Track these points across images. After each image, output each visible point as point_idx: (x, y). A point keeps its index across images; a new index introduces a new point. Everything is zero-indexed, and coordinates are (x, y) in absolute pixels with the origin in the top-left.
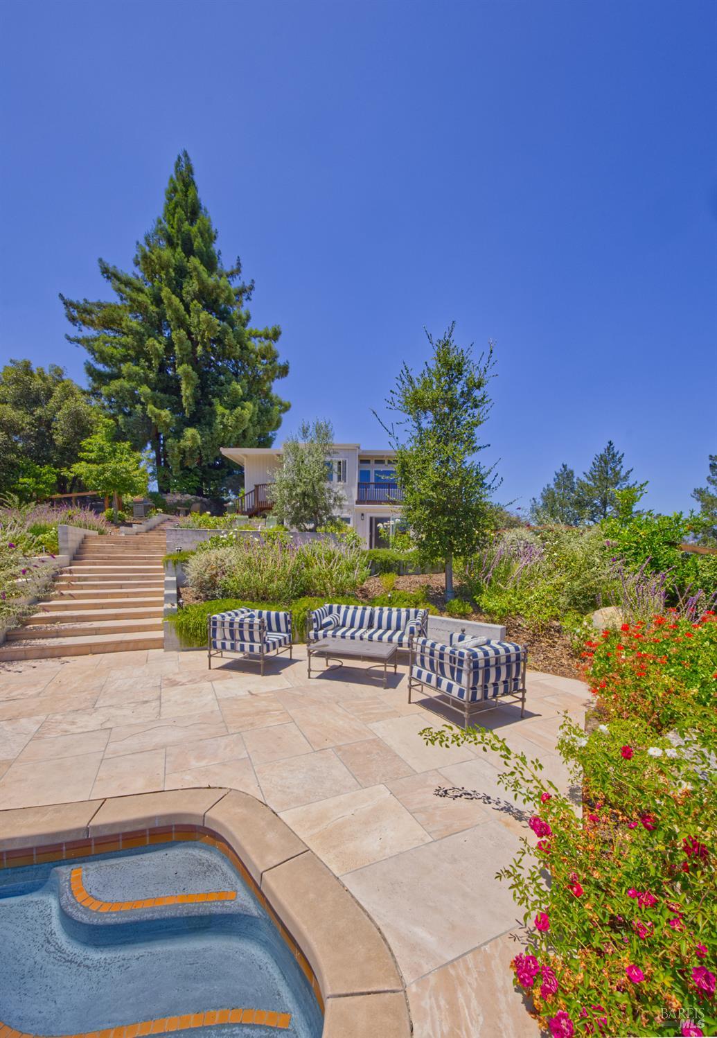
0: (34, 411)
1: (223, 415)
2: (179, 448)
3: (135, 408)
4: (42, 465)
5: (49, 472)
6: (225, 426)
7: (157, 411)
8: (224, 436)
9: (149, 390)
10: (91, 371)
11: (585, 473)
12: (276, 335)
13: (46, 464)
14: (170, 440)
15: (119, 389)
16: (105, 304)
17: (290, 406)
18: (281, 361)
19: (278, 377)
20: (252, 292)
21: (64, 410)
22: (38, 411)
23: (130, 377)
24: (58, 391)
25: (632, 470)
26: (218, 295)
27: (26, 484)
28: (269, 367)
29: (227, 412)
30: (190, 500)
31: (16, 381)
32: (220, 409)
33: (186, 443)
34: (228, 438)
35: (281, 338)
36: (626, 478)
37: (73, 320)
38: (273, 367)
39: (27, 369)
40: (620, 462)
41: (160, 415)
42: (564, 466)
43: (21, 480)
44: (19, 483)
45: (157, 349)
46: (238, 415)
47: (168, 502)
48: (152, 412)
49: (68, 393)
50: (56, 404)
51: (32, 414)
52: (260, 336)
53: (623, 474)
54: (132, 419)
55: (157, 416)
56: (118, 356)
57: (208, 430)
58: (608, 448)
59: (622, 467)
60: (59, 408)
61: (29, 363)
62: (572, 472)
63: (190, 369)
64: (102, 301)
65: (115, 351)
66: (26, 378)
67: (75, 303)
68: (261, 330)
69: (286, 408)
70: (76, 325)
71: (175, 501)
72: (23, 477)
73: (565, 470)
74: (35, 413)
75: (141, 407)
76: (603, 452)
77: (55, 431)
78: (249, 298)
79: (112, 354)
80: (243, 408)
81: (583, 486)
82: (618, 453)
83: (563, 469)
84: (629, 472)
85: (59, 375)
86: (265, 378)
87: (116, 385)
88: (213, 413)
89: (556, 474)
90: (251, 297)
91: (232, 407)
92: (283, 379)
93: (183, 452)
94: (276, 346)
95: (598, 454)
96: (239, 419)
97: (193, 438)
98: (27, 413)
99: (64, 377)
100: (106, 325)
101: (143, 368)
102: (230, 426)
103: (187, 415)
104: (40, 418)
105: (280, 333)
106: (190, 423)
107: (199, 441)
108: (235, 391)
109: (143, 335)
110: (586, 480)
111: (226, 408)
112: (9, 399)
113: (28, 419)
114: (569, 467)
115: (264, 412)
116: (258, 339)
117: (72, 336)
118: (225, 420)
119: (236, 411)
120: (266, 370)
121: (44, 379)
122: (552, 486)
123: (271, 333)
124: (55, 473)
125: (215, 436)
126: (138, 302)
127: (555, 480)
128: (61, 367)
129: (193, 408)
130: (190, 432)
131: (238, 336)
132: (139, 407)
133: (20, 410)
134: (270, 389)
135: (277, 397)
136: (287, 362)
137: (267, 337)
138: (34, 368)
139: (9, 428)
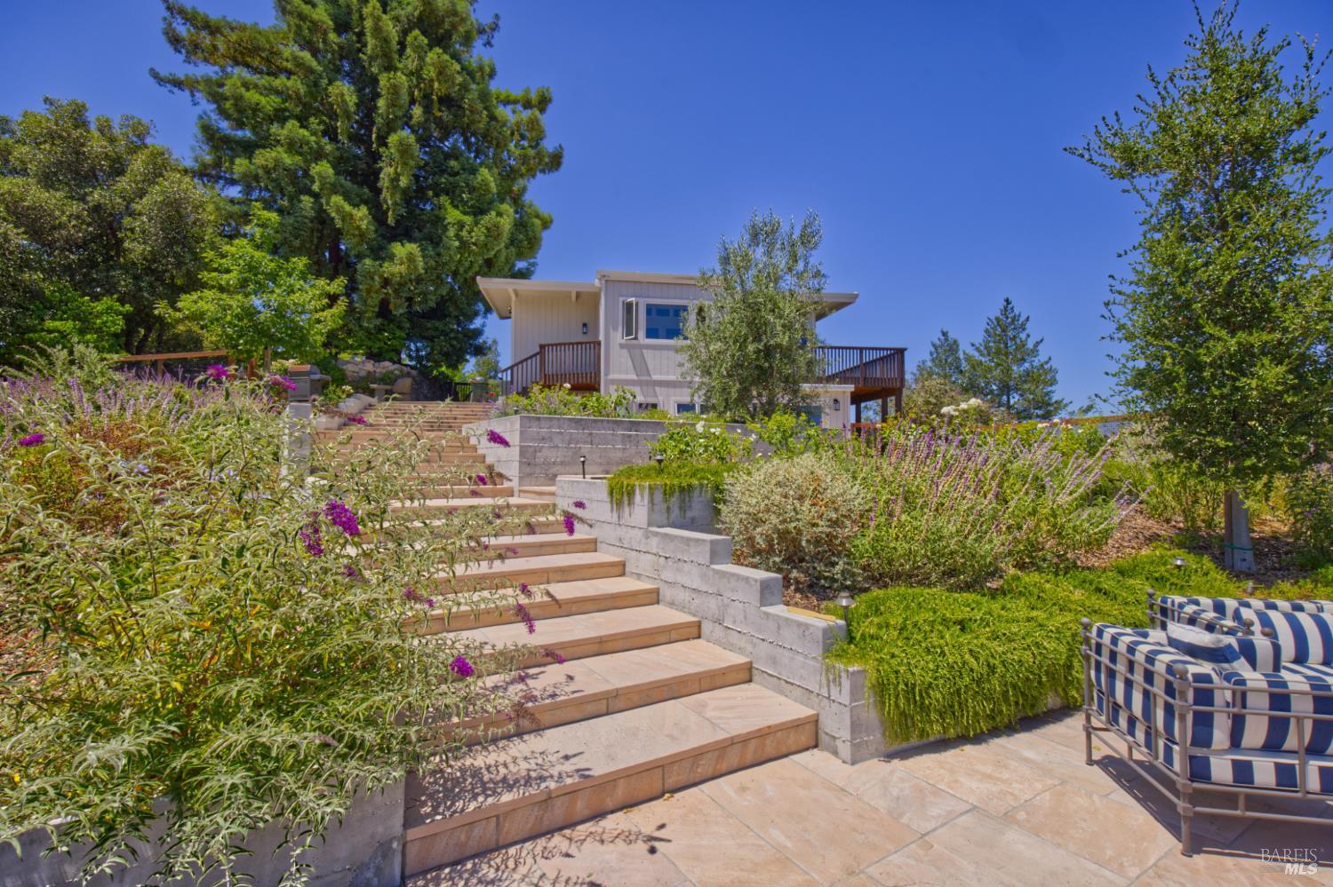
0: (86, 194)
1: (461, 225)
2: (381, 276)
3: (300, 201)
4: (96, 298)
5: (109, 310)
6: (464, 245)
7: (348, 208)
8: (460, 261)
9: (331, 171)
10: (210, 133)
11: (973, 345)
12: (543, 103)
13: (104, 295)
14: (368, 261)
15: (271, 165)
17: (551, 221)
18: (549, 145)
19: (543, 171)
20: (496, 34)
21: (155, 195)
22: (96, 196)
23: (293, 146)
24: (138, 164)
25: (1042, 341)
26: (454, 27)
27: (59, 331)
28: (531, 152)
29: (468, 219)
30: (392, 372)
31: (52, 137)
32: (453, 215)
33: (393, 269)
34: (467, 264)
35: (551, 109)
36: (1035, 351)
37: (175, 41)
38: (538, 154)
39: (78, 117)
40: (1024, 329)
41: (351, 215)
42: (944, 334)
43: (50, 324)
44: (43, 330)
45: (344, 101)
46: (489, 225)
47: (349, 374)
48: (339, 210)
49: (159, 167)
50: (133, 185)
51: (83, 199)
52: (515, 102)
53: (1030, 345)
54: (291, 220)
55: (347, 217)
56: (269, 107)
57: (430, 249)
58: (1006, 308)
59: (1028, 336)
60: (141, 194)
61: (83, 106)
62: (955, 342)
63: (412, 139)
65: (263, 100)
66: (76, 134)
67: (189, 10)
68: (517, 93)
69: (546, 224)
70: (180, 52)
71: (363, 374)
72: (53, 318)
73: (946, 340)
74: (89, 198)
75: (312, 200)
76: (998, 314)
77: (129, 234)
78: (488, 44)
79: (258, 104)
80: (500, 214)
81: (975, 365)
82: (1020, 315)
83: (942, 338)
84: (1038, 343)
85: (138, 136)
86: (523, 169)
87: (263, 157)
88: (438, 221)
89: (934, 345)
90: (493, 42)
91: (479, 211)
92: (551, 174)
93: (386, 282)
94: (545, 120)
95: (993, 318)
96: (493, 232)
97: (411, 258)
98: (72, 198)
99: (149, 140)
100: (240, 59)
101: (314, 133)
102: (475, 244)
103: (391, 221)
104: (97, 208)
105: (550, 100)
106: (402, 232)
107: (421, 264)
108: (485, 183)
109: (321, 77)
110: (976, 354)
111: (465, 213)
112: (32, 167)
113: (75, 207)
114: (952, 336)
115: (521, 225)
116: (510, 107)
118: (464, 233)
119: (487, 218)
120: (525, 159)
121: (112, 140)
122: (929, 364)
123: (534, 97)
124: (121, 313)
125: (445, 259)
126: (311, 22)
127: (931, 354)
128: (145, 121)
129: (403, 211)
130: (400, 250)
131: (484, 96)
132: (307, 200)
133: (58, 190)
134: (524, 189)
135: (531, 206)
136: (560, 146)
137: (527, 105)
138: (91, 116)
139: (34, 223)
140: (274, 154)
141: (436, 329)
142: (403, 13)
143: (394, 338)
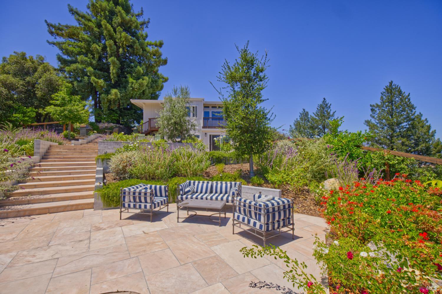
0: (25, 78)
1: (132, 83)
2: (107, 99)
3: (84, 78)
4: (27, 107)
5: (31, 111)
6: (133, 89)
7: (96, 80)
8: (132, 94)
9: (92, 69)
10: (60, 59)
11: (314, 113)
12: (161, 45)
13: (30, 107)
14: (103, 95)
15: (75, 69)
16: (70, 26)
17: (168, 79)
18: (163, 57)
19: (162, 65)
20: (149, 24)
21: (43, 78)
22: (28, 79)
23: (82, 62)
24: (40, 69)
25: (335, 112)
27: (17, 117)
28: (157, 60)
29: (135, 81)
30: (113, 126)
31: (16, 63)
32: (131, 80)
33: (112, 97)
34: (135, 94)
35: (163, 46)
36: (333, 115)
37: (52, 33)
38: (159, 60)
39: (23, 57)
40: (330, 108)
41: (98, 82)
43: (14, 115)
44: (13, 117)
45: (97, 49)
46: (140, 83)
47: (100, 127)
48: (94, 80)
49: (46, 70)
50: (39, 75)
51: (24, 80)
52: (153, 45)
53: (331, 113)
54: (82, 84)
55: (97, 83)
56: (76, 51)
57: (124, 90)
58: (324, 101)
59: (331, 110)
60: (40, 77)
61: (25, 54)
62: (307, 112)
64: (69, 25)
65: (74, 49)
66: (22, 61)
67: (54, 25)
68: (153, 42)
69: (166, 80)
70: (53, 36)
71: (104, 127)
72: (15, 113)
74: (26, 80)
75: (87, 78)
76: (321, 103)
77: (37, 89)
78: (147, 27)
79: (73, 51)
80: (143, 80)
81: (313, 119)
82: (328, 103)
83: (303, 111)
84: (334, 113)
85: (41, 61)
86: (155, 65)
88: (127, 82)
89: (300, 114)
90: (148, 26)
91: (137, 79)
92: (164, 66)
93: (109, 101)
94: (161, 50)
95: (319, 104)
96: (141, 85)
97: (116, 94)
98: (21, 79)
99: (44, 62)
100: (70, 36)
101: (89, 58)
102: (136, 89)
103: (113, 82)
104: (29, 82)
105: (163, 44)
106: (115, 86)
107: (119, 96)
108: (139, 71)
109: (90, 42)
110: (314, 116)
111: (134, 79)
112: (11, 72)
113: (21, 82)
114: (306, 110)
115: (154, 82)
116: (151, 46)
117: (50, 41)
118: (133, 85)
119: (139, 81)
120: (156, 62)
121: (33, 62)
123: (158, 43)
124: (35, 112)
125: (128, 93)
126: (88, 26)
127: (300, 116)
128: (43, 57)
129: (116, 79)
130: (114, 91)
131: (141, 45)
132: (86, 78)
133: (17, 77)
134: (157, 71)
135: (161, 75)
136: (167, 58)
137: (156, 46)
138: (27, 56)
139: (10, 87)
140: (76, 65)
141: (129, 113)
142: (117, 21)
143: (114, 116)
